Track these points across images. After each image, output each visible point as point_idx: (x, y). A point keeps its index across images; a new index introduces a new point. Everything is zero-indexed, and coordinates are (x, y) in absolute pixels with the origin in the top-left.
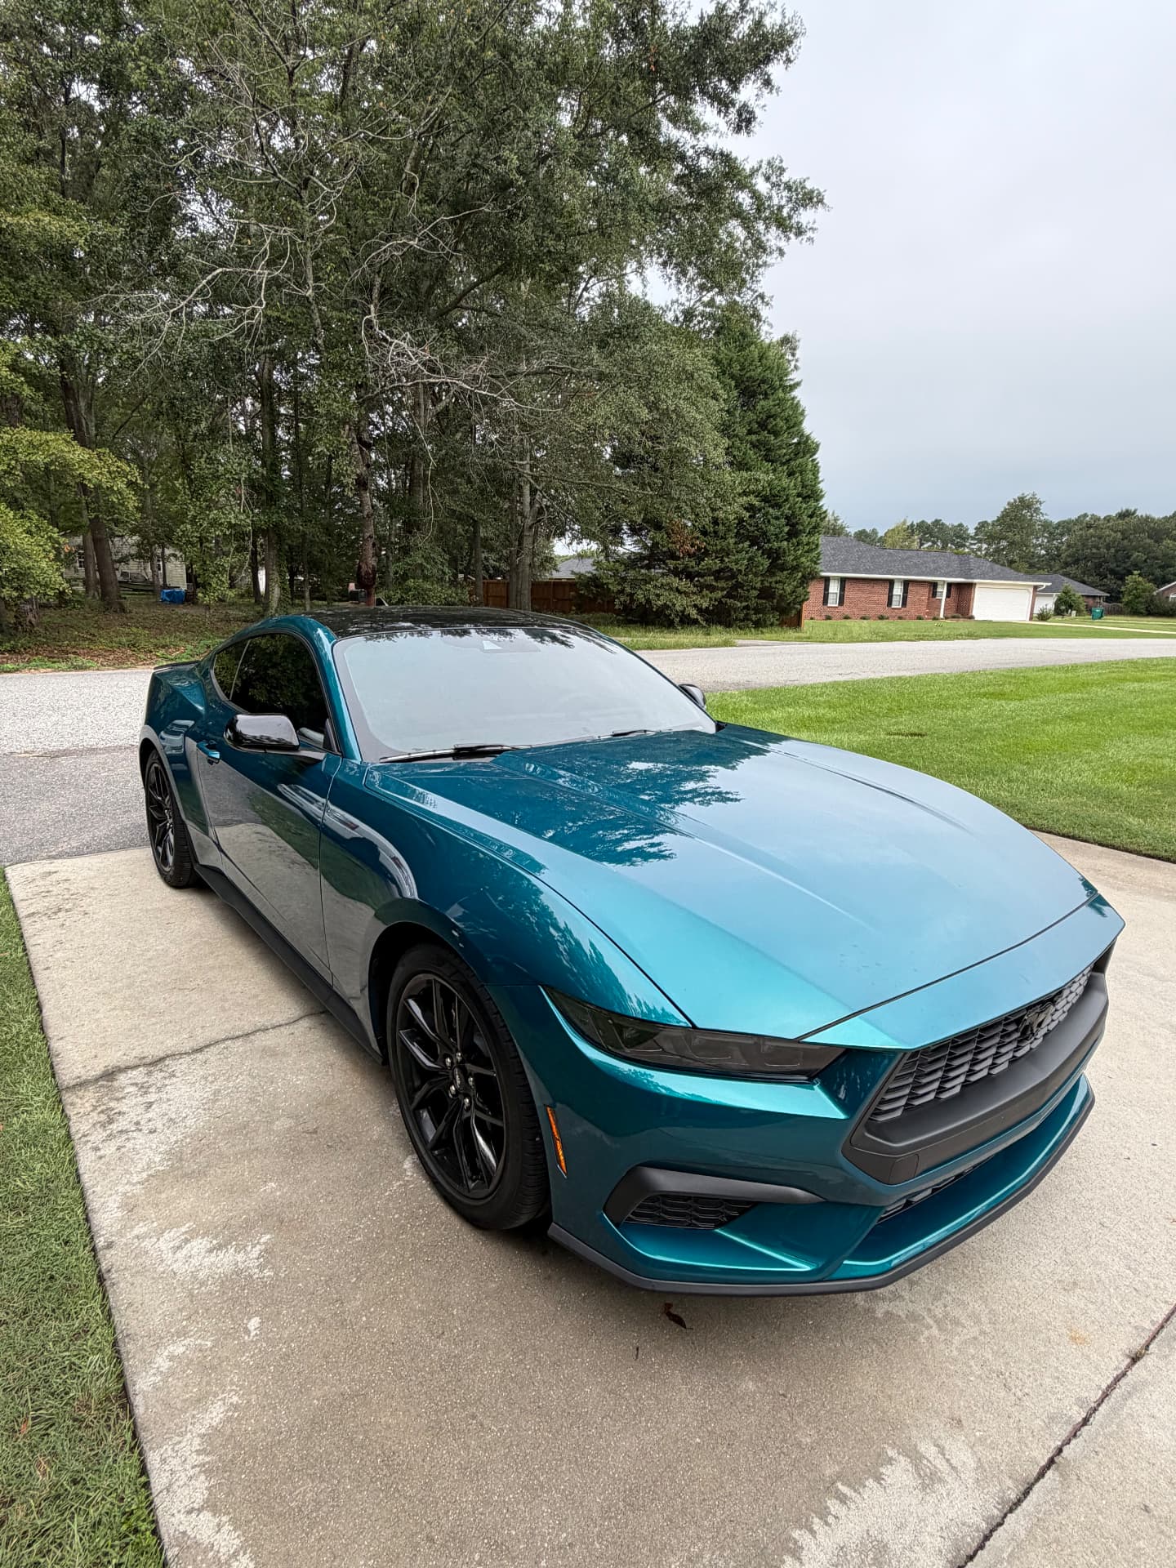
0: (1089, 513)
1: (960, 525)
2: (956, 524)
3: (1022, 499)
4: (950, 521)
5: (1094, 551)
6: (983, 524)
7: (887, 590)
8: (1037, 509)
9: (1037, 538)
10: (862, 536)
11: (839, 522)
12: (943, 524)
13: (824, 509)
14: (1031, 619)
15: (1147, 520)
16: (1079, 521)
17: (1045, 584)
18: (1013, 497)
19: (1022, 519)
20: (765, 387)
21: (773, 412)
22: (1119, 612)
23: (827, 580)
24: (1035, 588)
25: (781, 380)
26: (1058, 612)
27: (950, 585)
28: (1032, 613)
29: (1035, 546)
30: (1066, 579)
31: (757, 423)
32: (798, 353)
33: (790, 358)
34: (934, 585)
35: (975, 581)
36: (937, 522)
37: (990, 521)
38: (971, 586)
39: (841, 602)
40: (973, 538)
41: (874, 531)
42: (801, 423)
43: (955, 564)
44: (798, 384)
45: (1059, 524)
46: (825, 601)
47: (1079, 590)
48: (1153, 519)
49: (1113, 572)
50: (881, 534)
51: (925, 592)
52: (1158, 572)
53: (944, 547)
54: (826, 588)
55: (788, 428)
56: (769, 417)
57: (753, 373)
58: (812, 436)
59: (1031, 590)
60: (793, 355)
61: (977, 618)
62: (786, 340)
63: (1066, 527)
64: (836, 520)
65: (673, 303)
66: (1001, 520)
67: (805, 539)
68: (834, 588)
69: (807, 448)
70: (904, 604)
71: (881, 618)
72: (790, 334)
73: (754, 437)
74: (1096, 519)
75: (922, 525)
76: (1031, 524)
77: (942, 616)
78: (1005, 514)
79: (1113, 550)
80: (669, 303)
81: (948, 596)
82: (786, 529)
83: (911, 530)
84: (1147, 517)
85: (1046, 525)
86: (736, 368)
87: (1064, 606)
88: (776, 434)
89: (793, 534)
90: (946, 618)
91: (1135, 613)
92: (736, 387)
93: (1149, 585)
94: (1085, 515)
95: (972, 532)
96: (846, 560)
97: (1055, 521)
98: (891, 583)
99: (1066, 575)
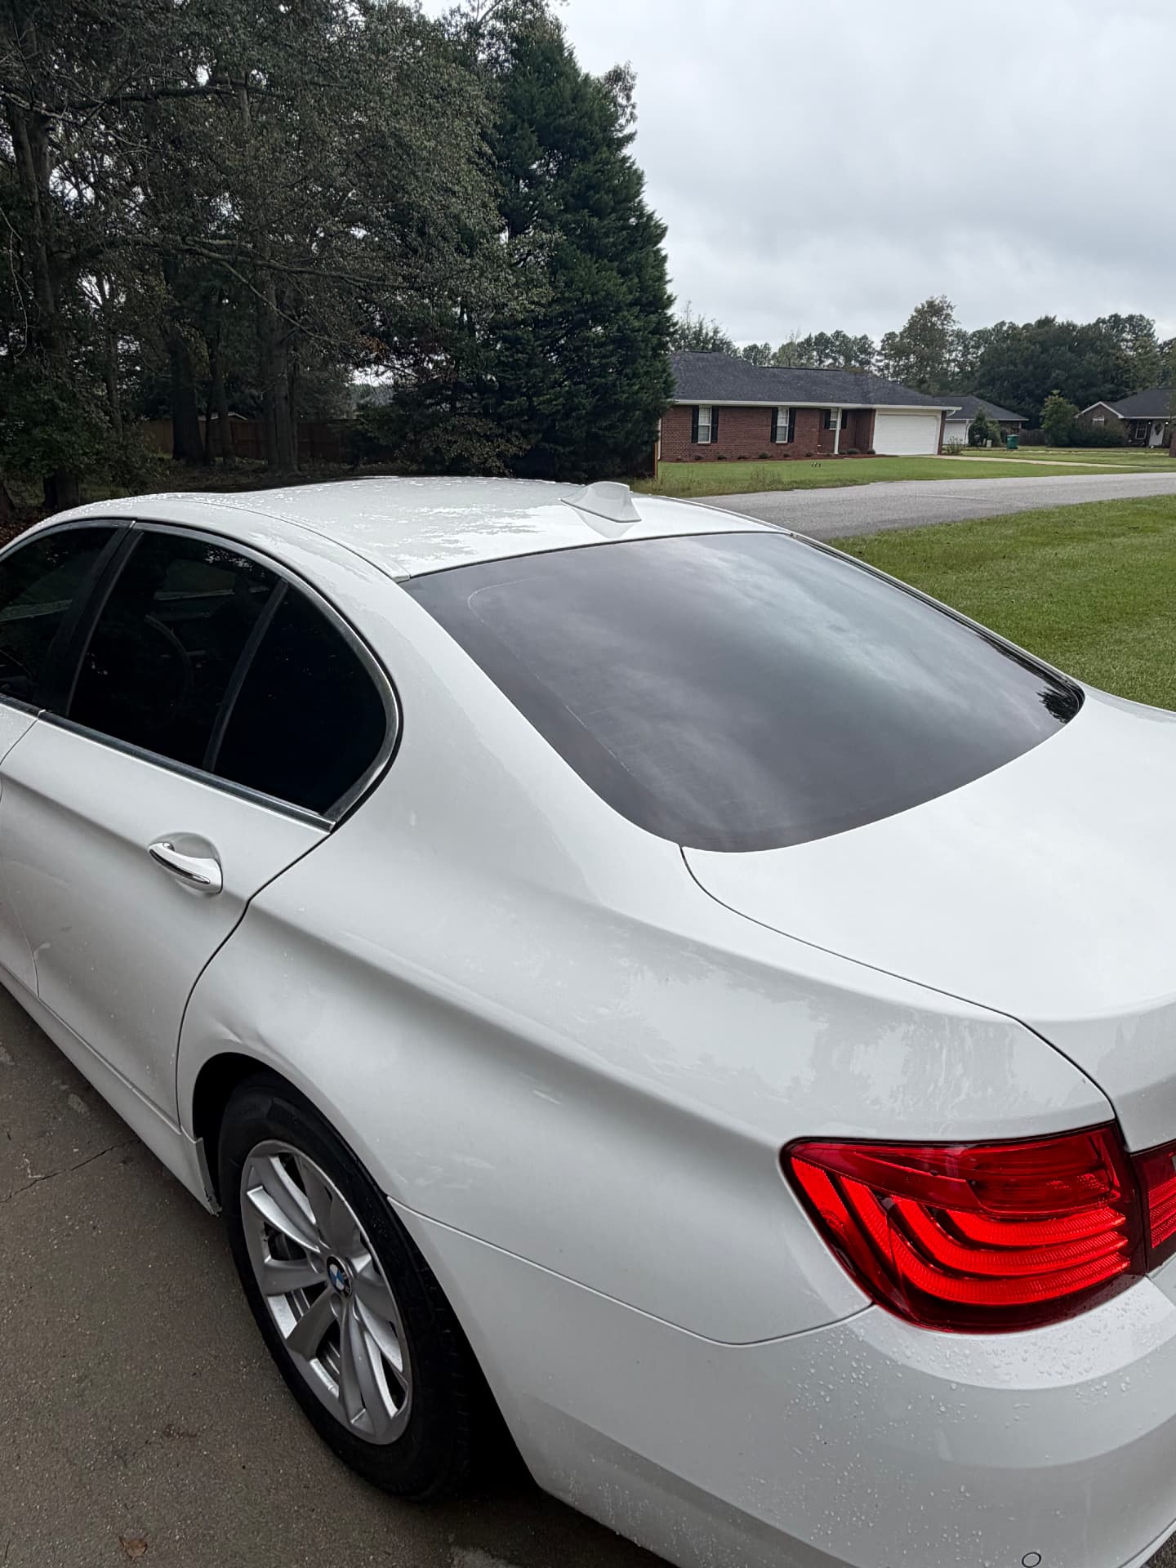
0: (1007, 321)
1: (865, 337)
2: (859, 337)
3: (931, 304)
4: (853, 332)
5: (1011, 367)
6: (891, 336)
7: (770, 420)
8: (948, 316)
9: (950, 352)
11: (720, 335)
12: (844, 336)
14: (940, 453)
15: (1068, 328)
17: (955, 409)
21: (594, 181)
22: (1039, 442)
24: (944, 413)
25: (605, 130)
26: (974, 443)
27: (845, 412)
28: (941, 444)
29: (948, 362)
30: (981, 402)
32: (633, 94)
33: (624, 102)
34: (827, 412)
36: (838, 334)
37: (897, 333)
40: (879, 354)
41: (767, 347)
42: (638, 193)
44: (630, 138)
45: (974, 335)
46: (695, 438)
47: (996, 415)
48: (1075, 327)
49: (1031, 393)
51: (816, 421)
52: (1080, 393)
54: (695, 420)
57: (562, 121)
58: (657, 216)
59: (940, 417)
60: (628, 98)
61: (877, 453)
62: (617, 76)
63: (982, 336)
64: (716, 332)
65: (452, 13)
70: (791, 438)
71: (763, 457)
72: (622, 66)
74: (1013, 327)
76: (943, 333)
77: (836, 452)
78: (913, 323)
79: (1031, 367)
80: (447, 14)
81: (843, 426)
84: (1069, 324)
85: (960, 335)
87: (979, 436)
91: (1058, 443)
94: (1003, 323)
95: (877, 345)
97: (970, 331)
98: (774, 411)
99: (981, 397)
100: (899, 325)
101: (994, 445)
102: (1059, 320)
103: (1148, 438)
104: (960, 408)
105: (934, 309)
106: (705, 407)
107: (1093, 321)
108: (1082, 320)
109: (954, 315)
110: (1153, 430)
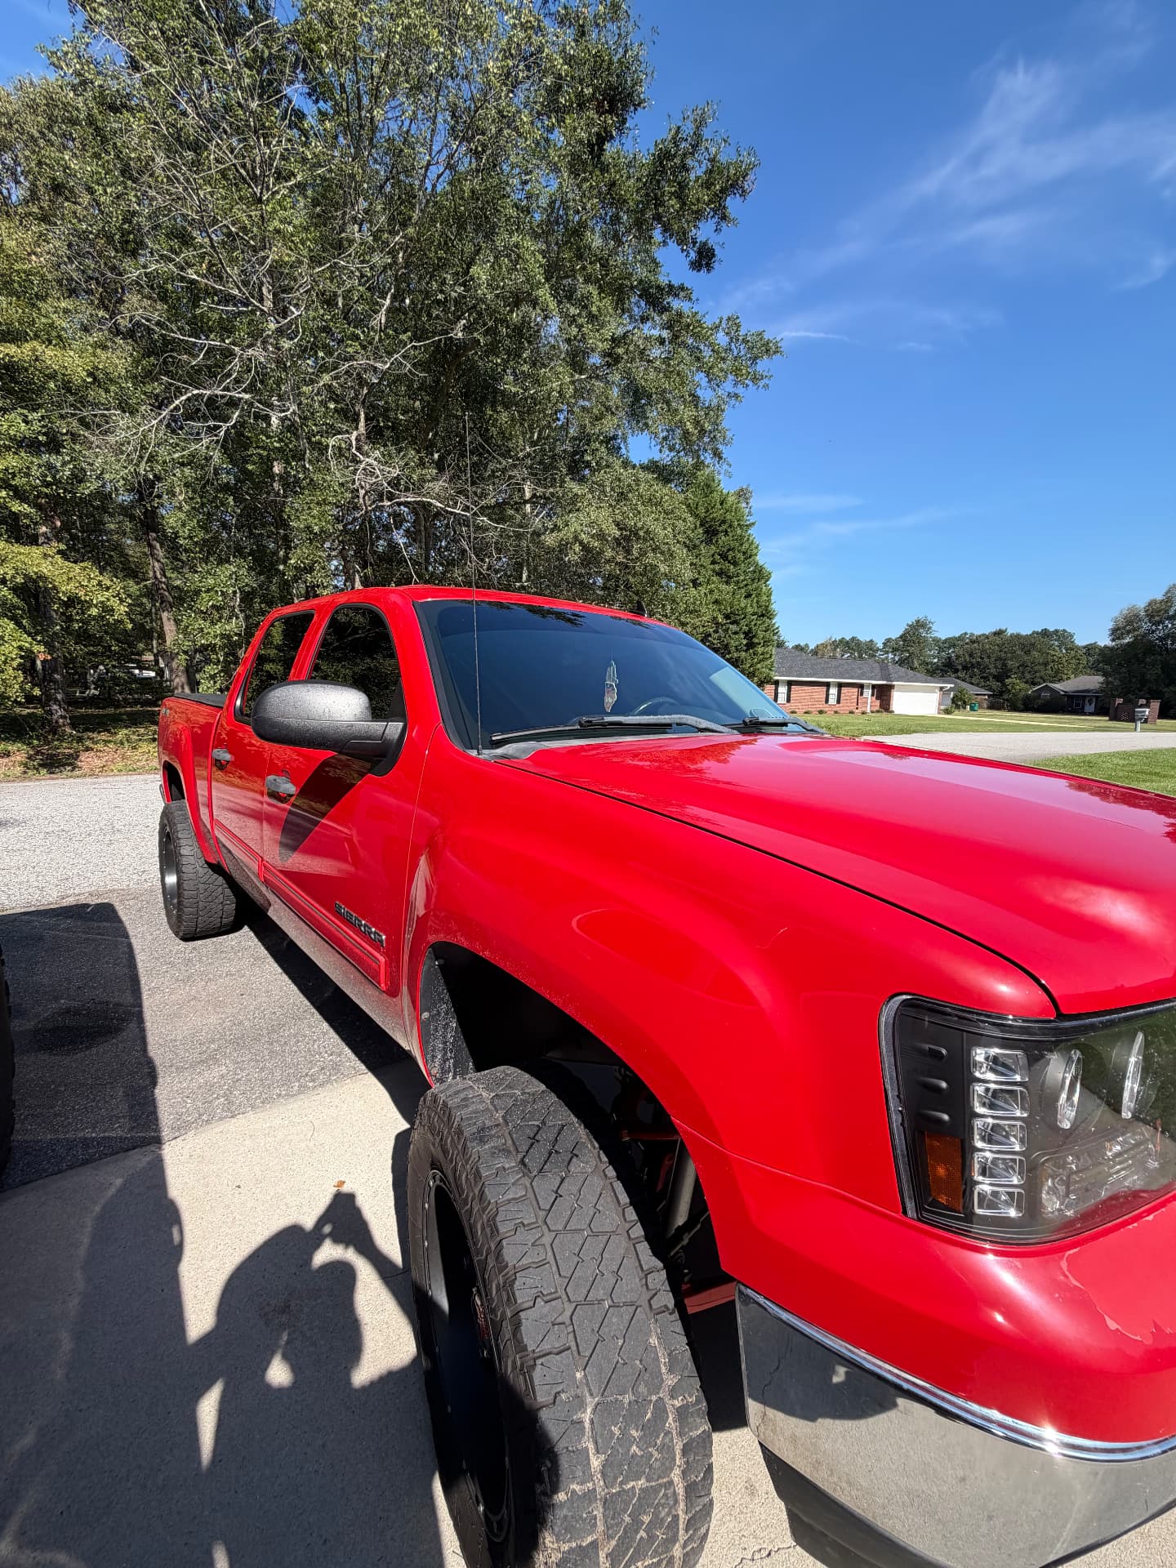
1: (871, 641)
2: (868, 640)
3: (918, 621)
4: (864, 638)
6: (889, 640)
9: (930, 650)
10: (798, 647)
13: (776, 626)
15: (1018, 636)
16: (961, 638)
18: (911, 620)
19: (919, 636)
20: (724, 527)
23: (777, 683)
24: (941, 689)
31: (719, 555)
35: (894, 683)
36: (853, 639)
38: (891, 687)
39: (788, 700)
40: (881, 650)
41: (807, 645)
43: (877, 670)
46: (776, 699)
48: (1022, 636)
50: (812, 646)
53: (860, 657)
55: (746, 559)
56: (729, 550)
63: (951, 643)
66: (903, 637)
67: (760, 650)
68: (783, 690)
69: (761, 575)
70: (839, 701)
73: (717, 567)
75: (842, 640)
77: (868, 711)
82: (745, 642)
83: (836, 645)
86: (702, 511)
87: (959, 702)
88: (735, 564)
89: (751, 645)
90: (872, 712)
92: (701, 525)
93: (1023, 685)
94: (966, 634)
95: (880, 646)
96: (791, 667)
100: (895, 634)
101: (972, 709)
102: (1010, 632)
103: (1083, 707)
104: (952, 686)
105: (920, 625)
106: (783, 681)
107: (1029, 633)
108: (1026, 631)
109: (934, 628)
110: (1087, 702)
